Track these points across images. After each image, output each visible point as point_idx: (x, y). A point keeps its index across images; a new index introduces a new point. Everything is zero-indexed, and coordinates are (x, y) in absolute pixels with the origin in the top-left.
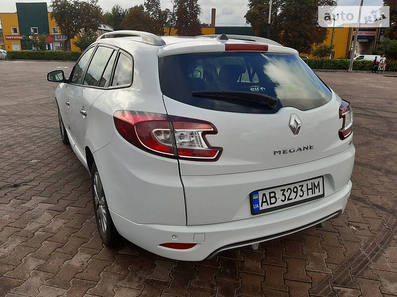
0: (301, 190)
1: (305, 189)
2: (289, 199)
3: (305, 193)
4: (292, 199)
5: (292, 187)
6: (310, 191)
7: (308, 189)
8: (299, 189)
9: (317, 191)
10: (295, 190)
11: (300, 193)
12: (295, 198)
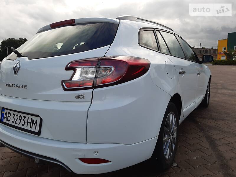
0: (24, 121)
1: (26, 120)
2: (16, 123)
3: (26, 124)
4: (17, 123)
5: (19, 114)
6: (29, 124)
7: (28, 122)
8: (23, 118)
9: (34, 127)
10: (20, 118)
11: (22, 122)
12: (19, 124)
